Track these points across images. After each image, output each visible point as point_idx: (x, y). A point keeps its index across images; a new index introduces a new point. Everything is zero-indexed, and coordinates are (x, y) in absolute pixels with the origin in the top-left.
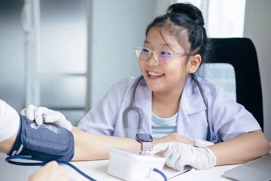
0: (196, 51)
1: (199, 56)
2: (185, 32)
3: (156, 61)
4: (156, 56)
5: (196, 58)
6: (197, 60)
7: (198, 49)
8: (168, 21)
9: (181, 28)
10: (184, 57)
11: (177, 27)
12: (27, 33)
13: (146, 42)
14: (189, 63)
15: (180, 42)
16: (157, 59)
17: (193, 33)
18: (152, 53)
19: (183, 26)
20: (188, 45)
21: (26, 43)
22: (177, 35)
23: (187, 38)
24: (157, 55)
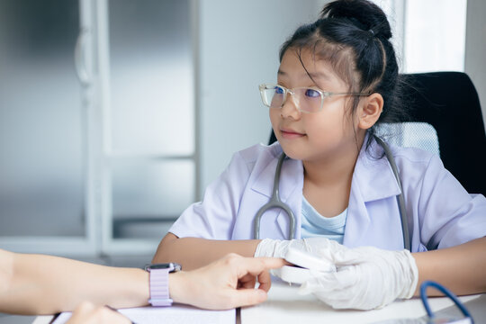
0: (371, 87)
1: (378, 95)
2: (347, 53)
3: (295, 109)
4: (297, 100)
5: (372, 101)
6: (376, 104)
7: (376, 82)
8: (316, 35)
9: (339, 46)
10: (348, 99)
11: (332, 46)
12: (85, 86)
13: (280, 72)
14: (360, 110)
16: (297, 105)
17: (363, 53)
18: (289, 94)
19: (344, 43)
20: (356, 77)
21: (85, 103)
22: (332, 59)
23: (352, 65)
24: (299, 97)
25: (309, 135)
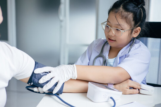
0: (137, 25)
1: (139, 28)
2: (130, 16)
8: (121, 9)
9: (129, 13)
12: (61, 21)
14: (133, 32)
15: (127, 21)
20: (133, 23)
21: (61, 27)
22: (126, 18)
23: (132, 19)
25: (117, 40)
